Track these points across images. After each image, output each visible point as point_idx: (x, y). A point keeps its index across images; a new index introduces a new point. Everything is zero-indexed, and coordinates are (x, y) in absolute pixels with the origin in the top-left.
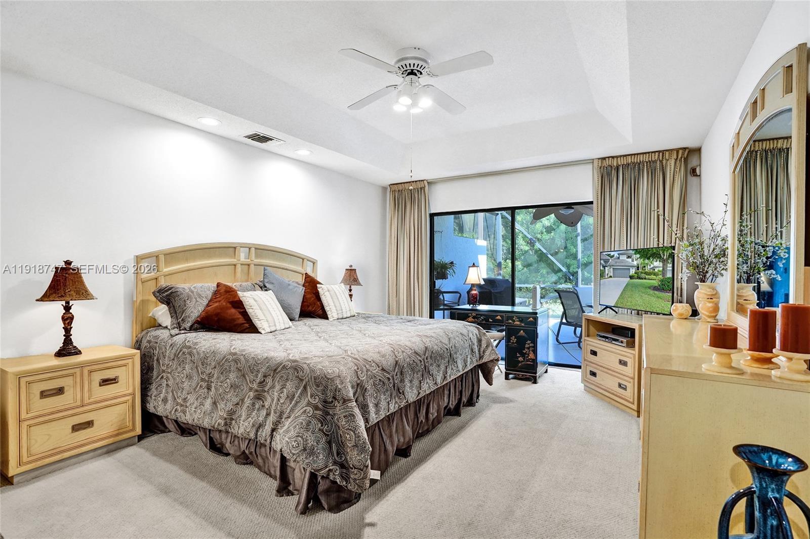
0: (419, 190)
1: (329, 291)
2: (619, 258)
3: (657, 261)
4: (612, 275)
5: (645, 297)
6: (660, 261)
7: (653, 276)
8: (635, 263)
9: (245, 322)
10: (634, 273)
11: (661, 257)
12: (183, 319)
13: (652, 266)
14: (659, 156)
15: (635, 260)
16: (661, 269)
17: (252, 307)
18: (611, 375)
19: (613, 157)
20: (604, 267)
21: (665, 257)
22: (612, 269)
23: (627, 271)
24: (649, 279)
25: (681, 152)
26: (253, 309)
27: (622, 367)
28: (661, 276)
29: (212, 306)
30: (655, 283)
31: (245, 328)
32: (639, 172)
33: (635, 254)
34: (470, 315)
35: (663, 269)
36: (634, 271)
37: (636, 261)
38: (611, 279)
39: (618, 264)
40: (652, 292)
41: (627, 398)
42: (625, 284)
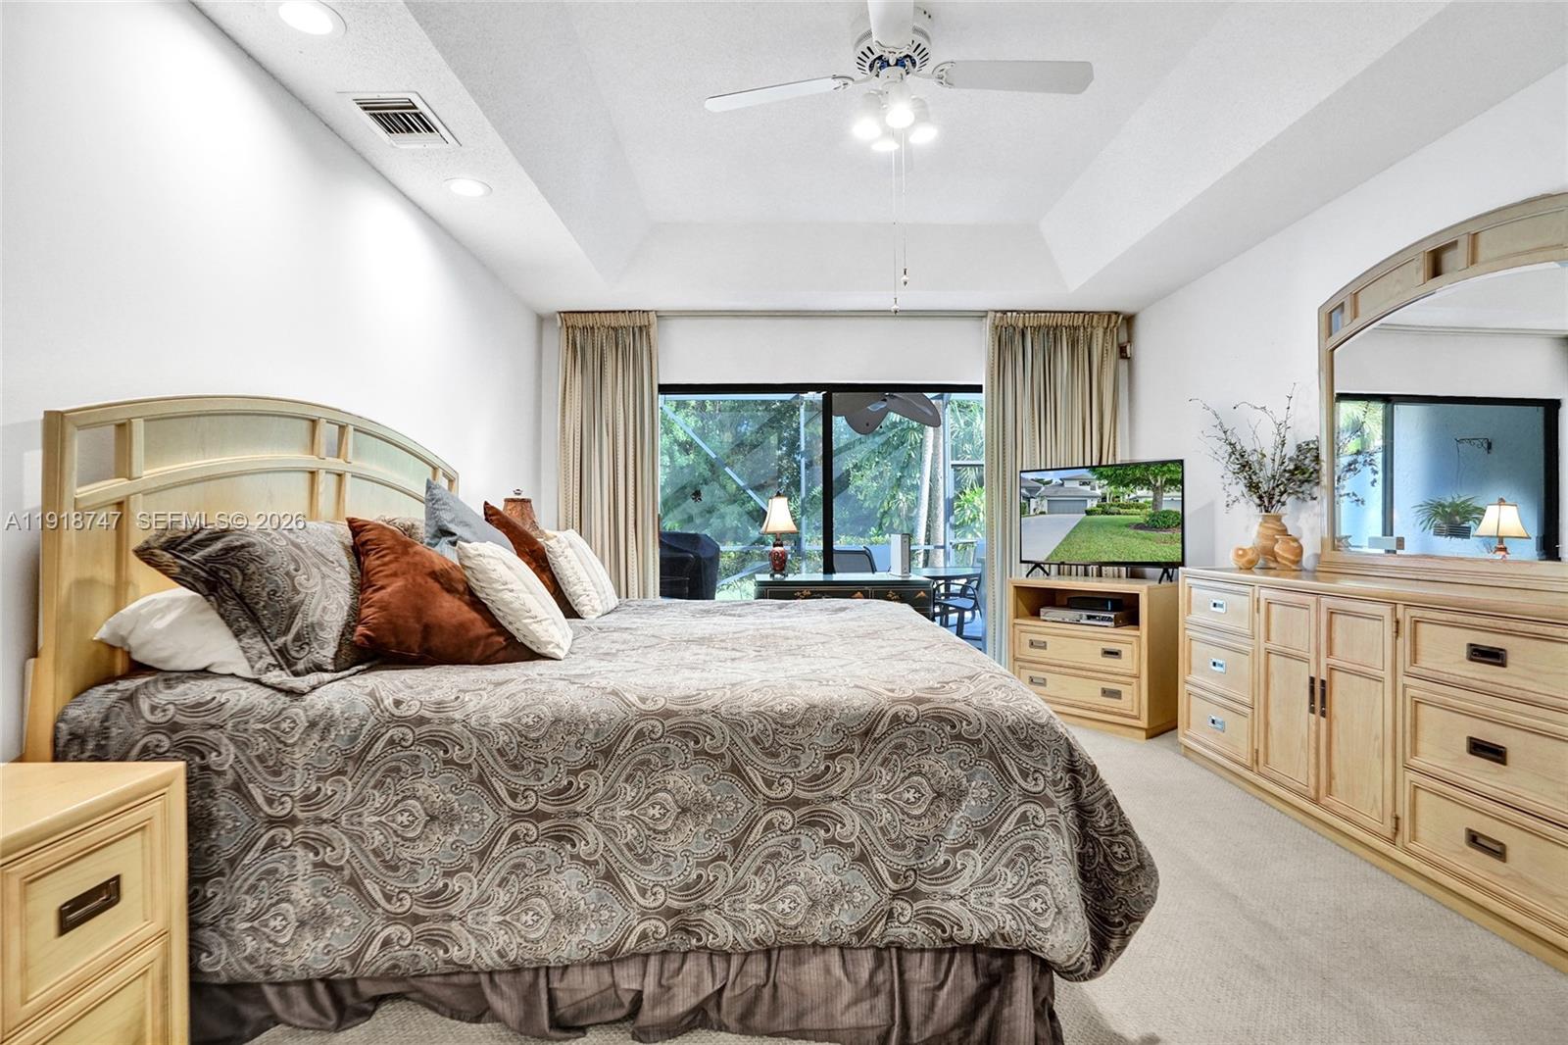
0: (636, 330)
1: (571, 546)
2: (1062, 485)
3: (1142, 489)
4: (1045, 509)
5: (1118, 539)
6: (1148, 489)
7: (1134, 510)
8: (1098, 492)
9: (491, 630)
10: (1095, 506)
11: (1150, 483)
12: (298, 633)
13: (1132, 496)
14: (1084, 319)
15: (1097, 487)
16: (1151, 499)
17: (509, 586)
18: (1085, 677)
19: (1018, 312)
20: (1028, 499)
21: (1158, 484)
22: (1045, 502)
23: (1082, 504)
24: (1126, 514)
25: (1114, 317)
26: (512, 591)
27: (1110, 661)
28: (1150, 510)
29: (389, 590)
30: (1140, 519)
31: (495, 648)
32: (1055, 342)
33: (1099, 479)
34: (799, 594)
35: (1155, 500)
36: (1095, 503)
37: (1100, 488)
38: (1042, 516)
39: (1059, 494)
40: (1132, 532)
41: (1126, 712)
42: (1076, 524)
